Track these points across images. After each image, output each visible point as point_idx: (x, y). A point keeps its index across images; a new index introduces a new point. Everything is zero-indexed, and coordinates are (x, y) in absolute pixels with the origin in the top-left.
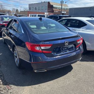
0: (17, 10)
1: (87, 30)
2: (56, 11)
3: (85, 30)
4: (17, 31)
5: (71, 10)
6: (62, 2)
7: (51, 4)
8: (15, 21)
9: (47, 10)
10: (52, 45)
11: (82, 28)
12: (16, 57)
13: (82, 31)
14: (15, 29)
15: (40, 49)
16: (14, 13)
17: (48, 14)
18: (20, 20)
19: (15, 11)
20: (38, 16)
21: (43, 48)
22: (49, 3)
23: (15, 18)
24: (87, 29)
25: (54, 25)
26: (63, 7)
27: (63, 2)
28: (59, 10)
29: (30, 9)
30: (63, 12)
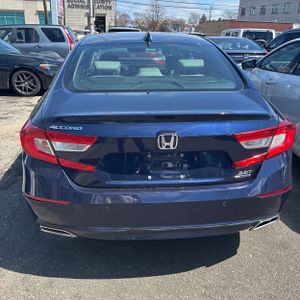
19: (198, 23)
29: (243, 12)
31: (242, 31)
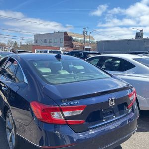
0: (16, 44)
1: (137, 75)
2: (76, 45)
3: (134, 75)
4: (14, 77)
5: (100, 43)
6: (85, 33)
7: (69, 35)
8: (12, 60)
9: (62, 44)
10: (86, 108)
11: (127, 71)
12: (11, 130)
13: (128, 76)
14: (12, 74)
15: (60, 117)
16: (11, 48)
17: (64, 49)
18: (21, 58)
19: (13, 45)
20: (50, 52)
21: (66, 114)
22: (65, 33)
23: (12, 55)
24: (135, 73)
25: (82, 67)
26: (87, 40)
27: (87, 32)
28: (81, 44)
29: (36, 41)
30: (86, 47)
31: (49, 50)
